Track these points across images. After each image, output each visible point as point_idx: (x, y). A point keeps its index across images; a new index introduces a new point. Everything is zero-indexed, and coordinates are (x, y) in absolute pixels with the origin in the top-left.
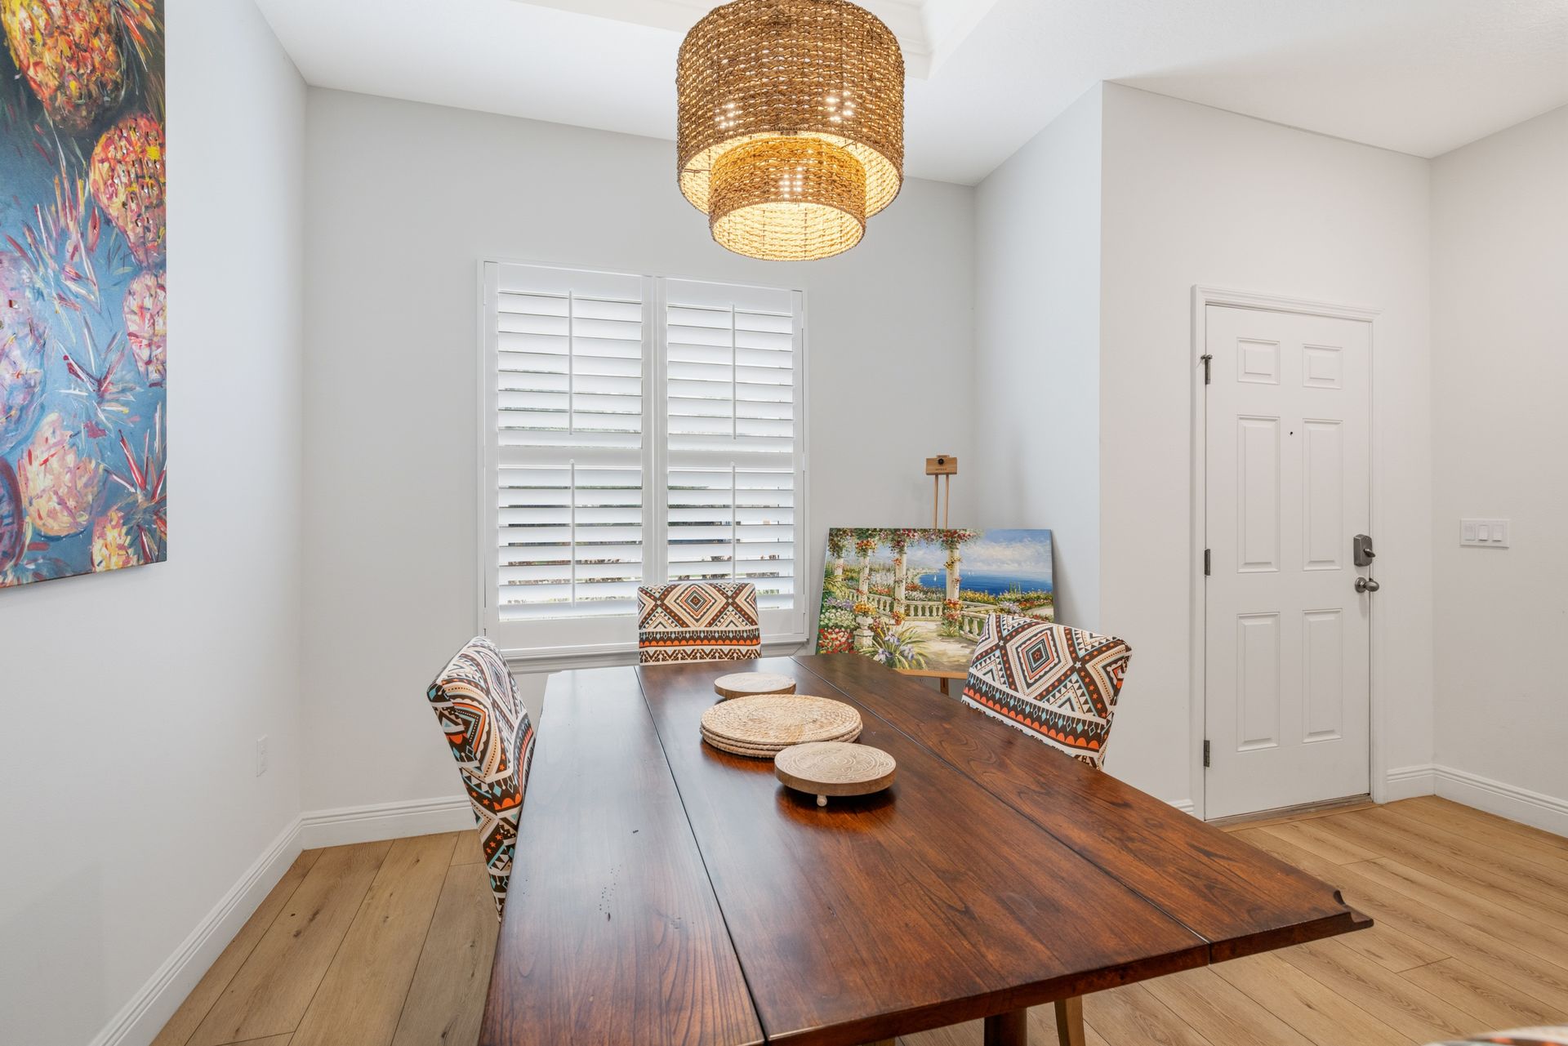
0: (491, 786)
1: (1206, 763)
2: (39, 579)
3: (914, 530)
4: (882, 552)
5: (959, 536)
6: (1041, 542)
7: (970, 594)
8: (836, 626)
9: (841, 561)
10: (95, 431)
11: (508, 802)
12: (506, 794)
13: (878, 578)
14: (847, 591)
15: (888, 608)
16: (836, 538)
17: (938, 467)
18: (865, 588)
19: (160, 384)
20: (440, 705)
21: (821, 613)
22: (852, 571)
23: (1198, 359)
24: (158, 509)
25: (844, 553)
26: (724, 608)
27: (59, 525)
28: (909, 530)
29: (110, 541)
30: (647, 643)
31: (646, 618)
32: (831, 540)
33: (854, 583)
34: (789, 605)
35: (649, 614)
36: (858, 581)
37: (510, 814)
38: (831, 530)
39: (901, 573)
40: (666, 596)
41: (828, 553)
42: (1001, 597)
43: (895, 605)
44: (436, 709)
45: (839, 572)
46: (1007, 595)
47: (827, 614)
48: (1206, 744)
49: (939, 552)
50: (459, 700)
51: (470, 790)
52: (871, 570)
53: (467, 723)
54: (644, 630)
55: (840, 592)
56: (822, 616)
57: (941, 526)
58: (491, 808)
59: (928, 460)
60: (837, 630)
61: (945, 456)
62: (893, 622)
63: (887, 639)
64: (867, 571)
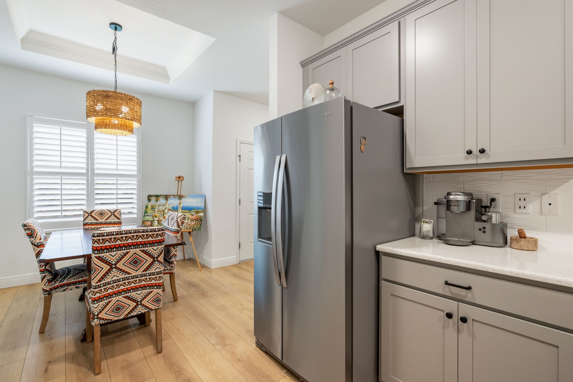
0: (38, 243)
1: (240, 248)
3: (171, 195)
4: (162, 201)
5: (183, 197)
6: (202, 198)
7: (184, 211)
8: (148, 220)
9: (151, 203)
11: (41, 246)
12: (41, 245)
13: (160, 208)
14: (152, 211)
15: (162, 215)
16: (149, 198)
17: (178, 179)
18: (156, 210)
20: (25, 228)
21: (144, 217)
22: (153, 206)
23: (238, 156)
25: (151, 201)
26: (110, 216)
28: (170, 195)
30: (85, 225)
31: (85, 219)
32: (148, 198)
33: (154, 209)
34: (135, 216)
35: (86, 218)
36: (155, 208)
37: (42, 248)
38: (148, 195)
39: (167, 206)
40: (92, 213)
41: (147, 201)
42: (191, 211)
43: (164, 214)
44: (24, 228)
45: (150, 207)
46: (193, 211)
47: (145, 217)
48: (240, 243)
49: (177, 200)
50: (30, 227)
51: (32, 244)
52: (159, 206)
53: (32, 231)
54: (84, 222)
55: (149, 211)
56: (144, 218)
57: (179, 194)
58: (38, 247)
59: (176, 177)
60: (148, 221)
61: (181, 176)
62: (163, 219)
63: (161, 223)
64: (158, 206)
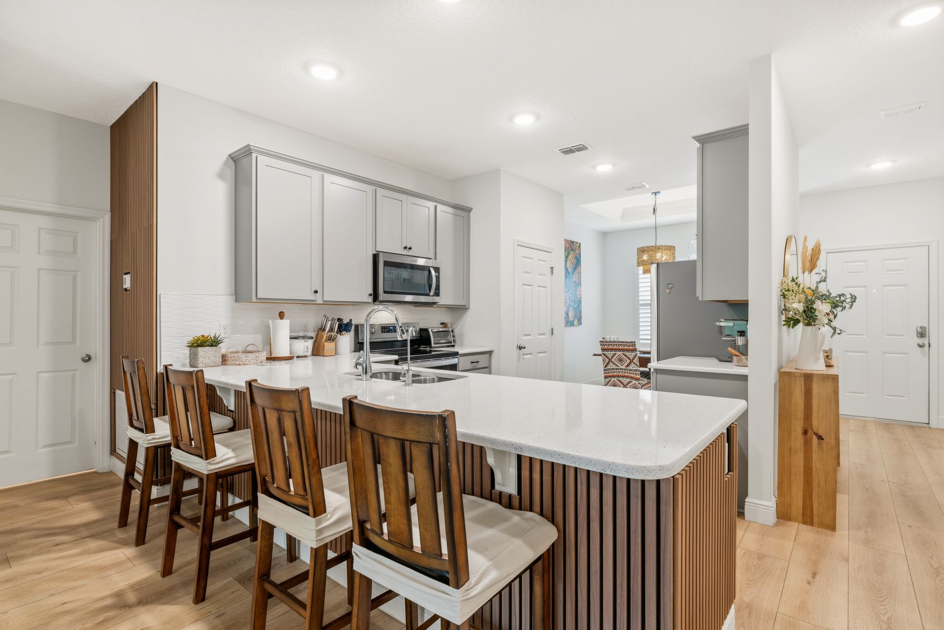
2: (570, 326)
10: (574, 308)
19: (581, 300)
24: (581, 318)
27: (571, 320)
29: (576, 322)
